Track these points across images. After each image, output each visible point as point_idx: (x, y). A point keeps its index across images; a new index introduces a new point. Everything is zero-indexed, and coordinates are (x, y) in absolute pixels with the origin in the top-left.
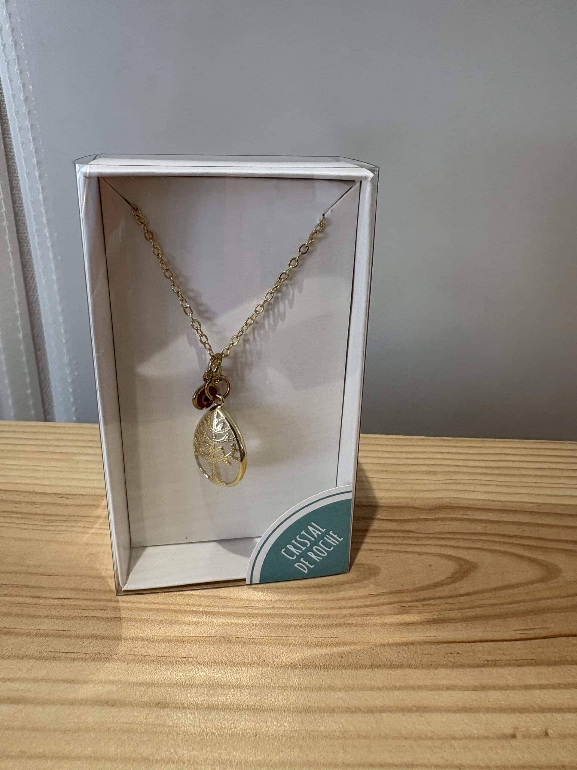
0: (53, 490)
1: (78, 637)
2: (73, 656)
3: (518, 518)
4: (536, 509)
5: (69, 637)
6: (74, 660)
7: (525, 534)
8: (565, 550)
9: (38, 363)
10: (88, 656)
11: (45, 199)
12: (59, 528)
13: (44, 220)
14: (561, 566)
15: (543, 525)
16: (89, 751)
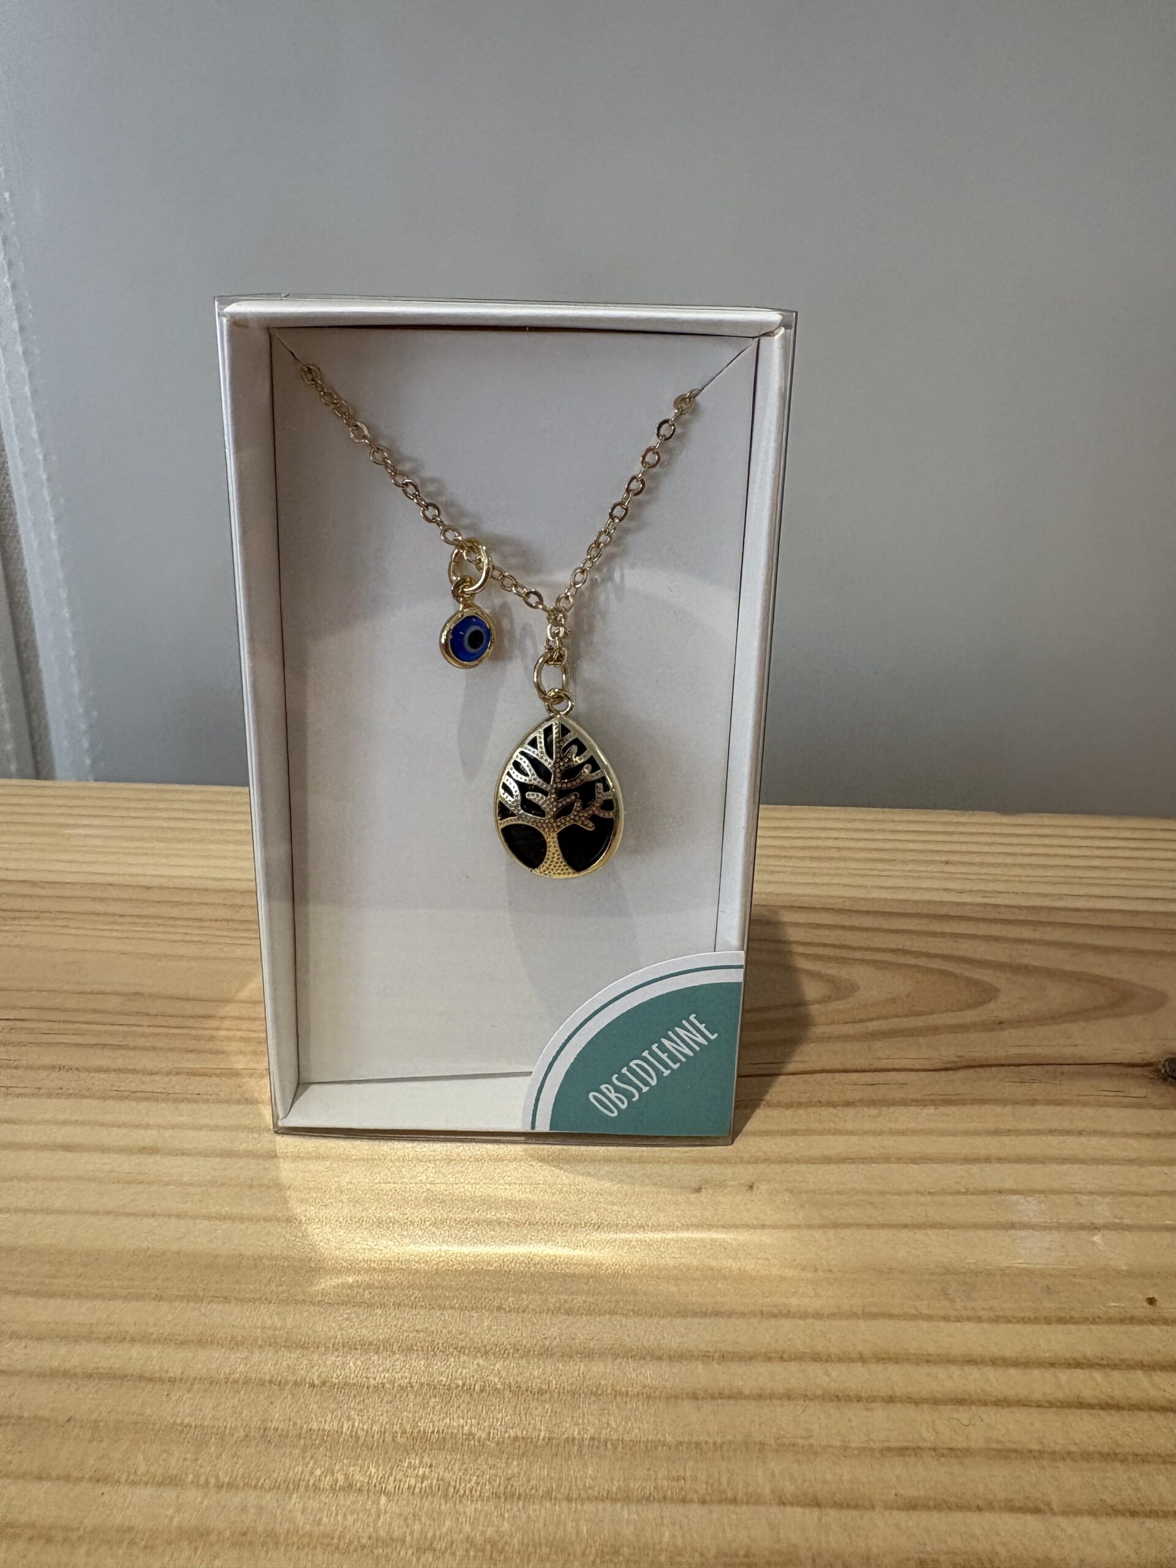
0: (22, 876)
1: (30, 1068)
2: (17, 1091)
3: (814, 918)
4: (848, 905)
5: (16, 1068)
6: (19, 1095)
7: (816, 940)
8: (875, 961)
9: (26, 694)
10: (42, 1091)
11: (35, 393)
12: (23, 928)
13: (34, 431)
14: (860, 983)
15: (851, 928)
16: (23, 1203)
